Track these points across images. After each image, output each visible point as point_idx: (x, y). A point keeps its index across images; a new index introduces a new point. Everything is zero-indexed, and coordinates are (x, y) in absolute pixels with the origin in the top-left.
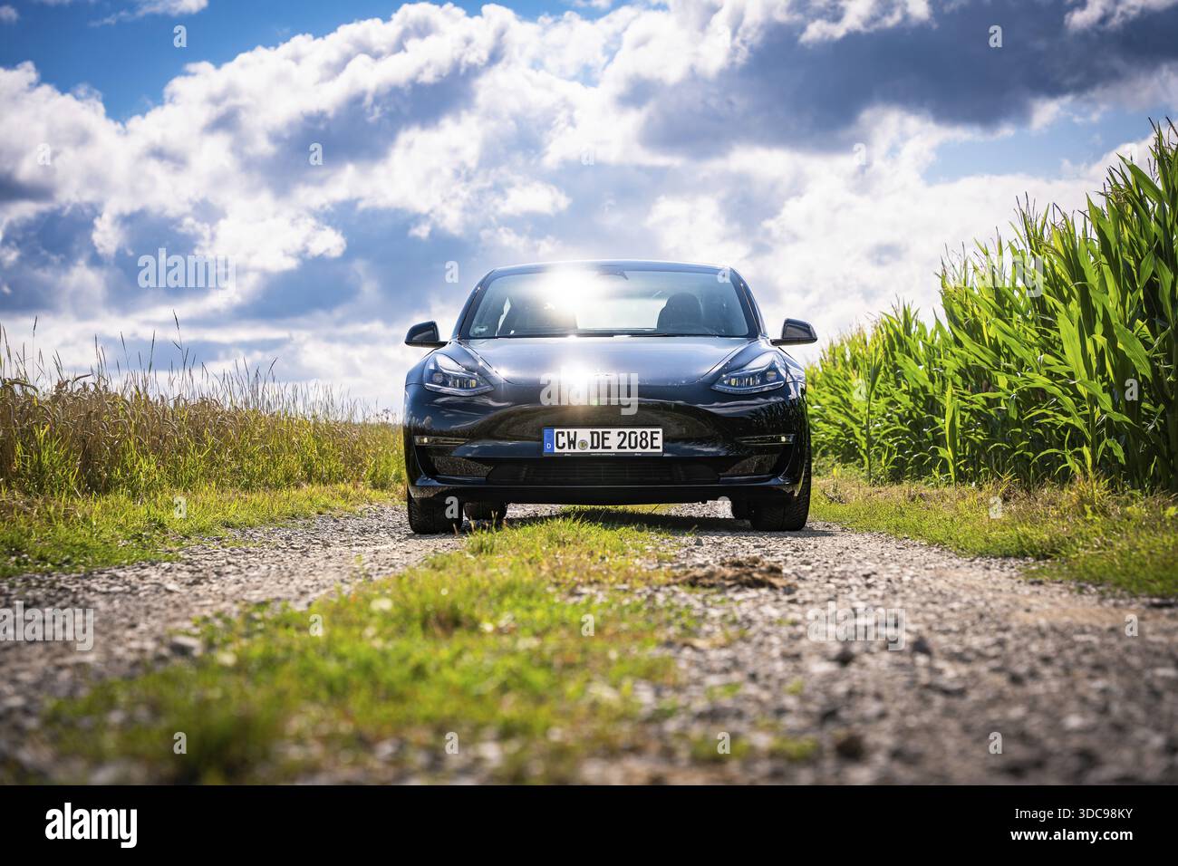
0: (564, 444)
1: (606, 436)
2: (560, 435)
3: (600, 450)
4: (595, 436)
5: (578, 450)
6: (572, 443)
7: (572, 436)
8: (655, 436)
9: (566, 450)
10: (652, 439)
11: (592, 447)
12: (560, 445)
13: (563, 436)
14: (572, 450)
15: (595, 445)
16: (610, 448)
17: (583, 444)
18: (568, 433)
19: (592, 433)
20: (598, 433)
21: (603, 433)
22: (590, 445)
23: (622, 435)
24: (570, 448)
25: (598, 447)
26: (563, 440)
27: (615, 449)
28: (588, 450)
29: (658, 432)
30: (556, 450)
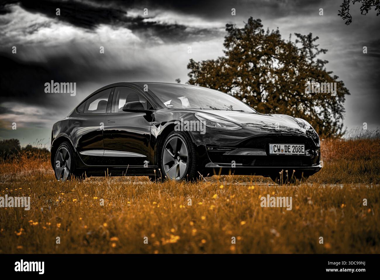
0: (276, 150)
1: (289, 147)
2: (275, 147)
3: (287, 153)
4: (286, 147)
5: (281, 153)
6: (279, 150)
7: (279, 147)
8: (303, 148)
9: (277, 153)
10: (302, 149)
11: (285, 152)
12: (275, 151)
13: (276, 147)
14: (279, 153)
15: (286, 151)
16: (290, 152)
17: (282, 150)
18: (278, 146)
19: (285, 146)
20: (286, 146)
21: (288, 146)
22: (284, 151)
23: (294, 147)
24: (278, 152)
25: (287, 152)
26: (276, 149)
27: (292, 153)
28: (284, 153)
29: (303, 146)
30: (274, 153)
